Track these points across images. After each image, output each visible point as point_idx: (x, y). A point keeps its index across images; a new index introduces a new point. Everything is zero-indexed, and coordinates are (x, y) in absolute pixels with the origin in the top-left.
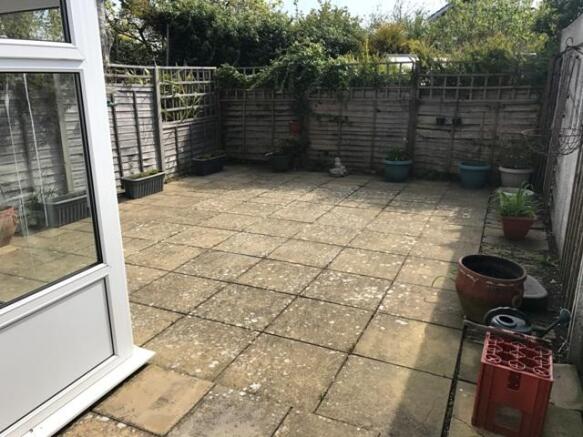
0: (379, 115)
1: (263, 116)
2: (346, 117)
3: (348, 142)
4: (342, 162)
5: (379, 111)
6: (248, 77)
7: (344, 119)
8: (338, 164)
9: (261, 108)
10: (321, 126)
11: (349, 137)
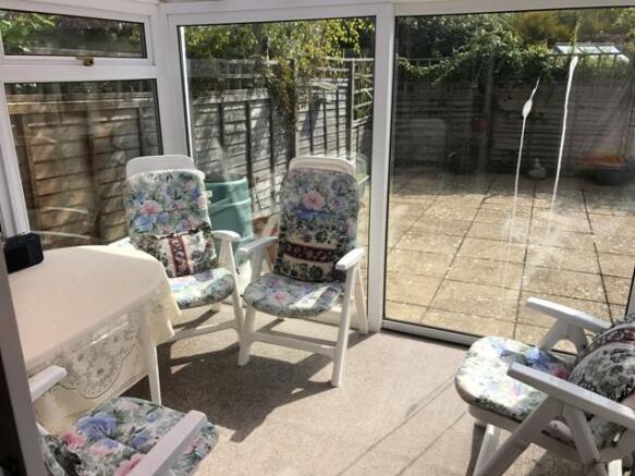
0: (581, 112)
1: (436, 112)
2: (541, 114)
3: (540, 141)
4: (541, 163)
5: (583, 107)
6: (423, 70)
7: (537, 115)
8: (537, 165)
9: (436, 103)
10: (509, 123)
11: (541, 135)
